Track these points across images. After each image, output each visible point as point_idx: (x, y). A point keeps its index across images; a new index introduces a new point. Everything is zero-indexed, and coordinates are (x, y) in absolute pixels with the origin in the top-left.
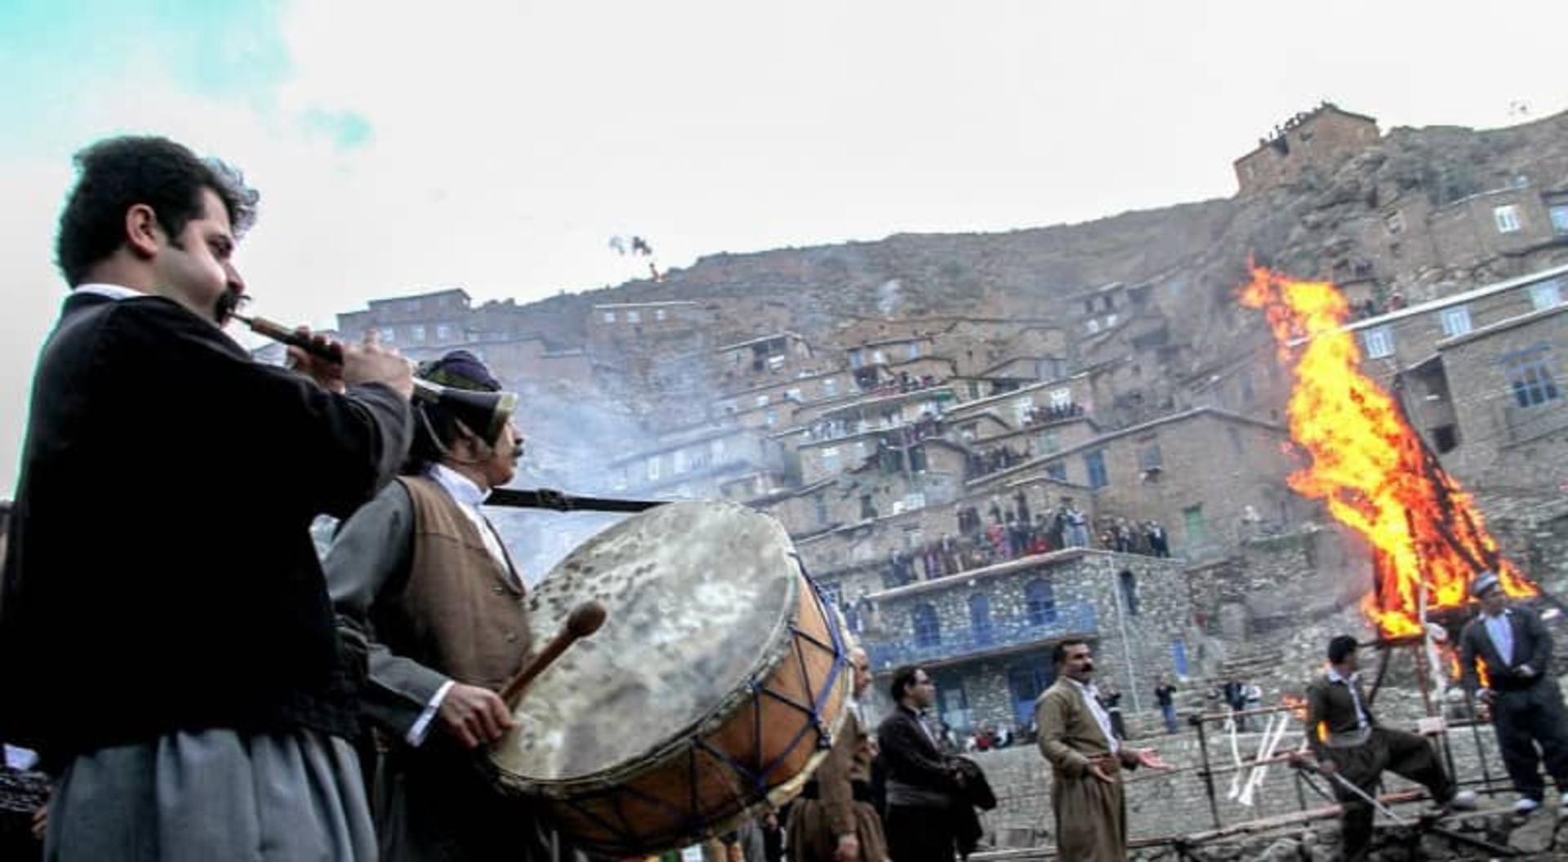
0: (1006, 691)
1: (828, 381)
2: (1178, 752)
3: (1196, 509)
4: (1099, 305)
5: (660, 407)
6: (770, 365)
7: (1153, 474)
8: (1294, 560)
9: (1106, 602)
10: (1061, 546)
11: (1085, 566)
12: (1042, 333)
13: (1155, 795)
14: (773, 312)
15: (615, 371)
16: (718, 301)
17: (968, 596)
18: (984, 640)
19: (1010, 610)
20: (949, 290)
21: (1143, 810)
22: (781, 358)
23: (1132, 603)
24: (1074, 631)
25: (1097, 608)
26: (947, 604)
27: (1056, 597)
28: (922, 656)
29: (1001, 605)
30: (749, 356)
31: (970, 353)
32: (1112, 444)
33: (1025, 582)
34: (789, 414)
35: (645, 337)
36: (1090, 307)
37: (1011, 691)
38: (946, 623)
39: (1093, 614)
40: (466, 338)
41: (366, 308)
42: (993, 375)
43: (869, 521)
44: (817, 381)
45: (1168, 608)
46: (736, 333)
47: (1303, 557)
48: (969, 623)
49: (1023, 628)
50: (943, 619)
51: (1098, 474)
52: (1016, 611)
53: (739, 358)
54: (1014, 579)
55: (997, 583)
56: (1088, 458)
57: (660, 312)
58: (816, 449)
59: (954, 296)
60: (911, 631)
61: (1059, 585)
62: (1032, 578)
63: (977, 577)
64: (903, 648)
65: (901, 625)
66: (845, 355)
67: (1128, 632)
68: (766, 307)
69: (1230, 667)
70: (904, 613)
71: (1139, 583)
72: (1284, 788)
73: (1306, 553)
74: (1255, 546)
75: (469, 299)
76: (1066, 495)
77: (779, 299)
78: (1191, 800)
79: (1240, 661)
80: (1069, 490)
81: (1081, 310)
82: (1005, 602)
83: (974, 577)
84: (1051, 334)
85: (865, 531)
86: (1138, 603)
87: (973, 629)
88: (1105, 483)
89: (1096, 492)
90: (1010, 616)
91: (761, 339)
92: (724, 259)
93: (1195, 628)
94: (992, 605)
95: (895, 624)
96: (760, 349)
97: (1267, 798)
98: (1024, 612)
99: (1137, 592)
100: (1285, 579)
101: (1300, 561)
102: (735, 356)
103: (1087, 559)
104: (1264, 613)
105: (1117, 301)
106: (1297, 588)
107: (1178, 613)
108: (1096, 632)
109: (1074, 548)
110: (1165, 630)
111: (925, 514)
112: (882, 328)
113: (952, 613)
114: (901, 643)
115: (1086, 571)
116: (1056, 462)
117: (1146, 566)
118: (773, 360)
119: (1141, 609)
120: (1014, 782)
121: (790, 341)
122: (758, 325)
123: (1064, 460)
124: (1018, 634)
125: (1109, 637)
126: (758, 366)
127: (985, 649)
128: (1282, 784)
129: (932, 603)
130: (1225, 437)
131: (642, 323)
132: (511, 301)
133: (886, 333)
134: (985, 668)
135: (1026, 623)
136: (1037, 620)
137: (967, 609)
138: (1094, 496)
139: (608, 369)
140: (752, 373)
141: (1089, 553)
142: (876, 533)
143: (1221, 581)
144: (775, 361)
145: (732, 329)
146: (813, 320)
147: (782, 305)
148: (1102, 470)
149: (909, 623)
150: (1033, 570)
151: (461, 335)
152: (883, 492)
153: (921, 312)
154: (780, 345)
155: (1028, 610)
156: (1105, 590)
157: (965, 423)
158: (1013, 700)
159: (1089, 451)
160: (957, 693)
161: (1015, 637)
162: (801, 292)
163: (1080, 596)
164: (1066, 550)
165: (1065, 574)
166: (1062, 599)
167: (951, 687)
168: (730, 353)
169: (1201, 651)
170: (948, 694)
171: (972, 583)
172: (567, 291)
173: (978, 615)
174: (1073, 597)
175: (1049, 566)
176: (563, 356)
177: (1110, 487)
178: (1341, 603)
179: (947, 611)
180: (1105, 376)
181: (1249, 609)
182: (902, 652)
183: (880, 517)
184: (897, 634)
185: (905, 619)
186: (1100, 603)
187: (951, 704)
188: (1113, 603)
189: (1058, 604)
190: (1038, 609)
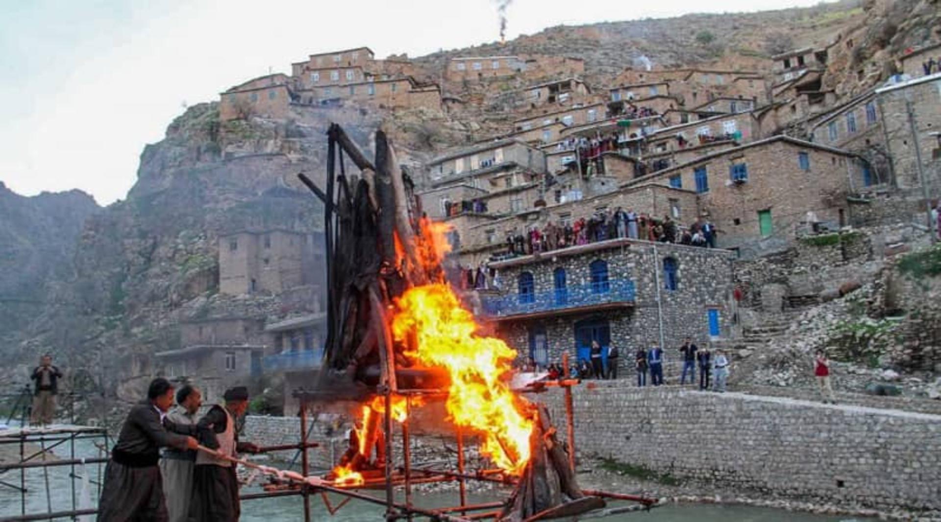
0: (572, 340)
1: (591, 111)
2: (657, 400)
3: (767, 211)
4: (794, 62)
5: (484, 125)
6: (559, 99)
7: (739, 184)
8: (832, 254)
9: (646, 280)
10: (617, 237)
11: (630, 252)
12: (751, 81)
13: (640, 430)
14: (571, 64)
15: (459, 102)
16: (535, 57)
17: (554, 269)
18: (562, 300)
19: (579, 281)
20: (703, 51)
21: (631, 439)
22: (566, 95)
23: (673, 282)
24: (619, 300)
25: (636, 284)
26: (540, 273)
27: (609, 274)
28: (522, 309)
29: (573, 277)
30: (546, 93)
31: (695, 94)
32: (713, 160)
33: (590, 262)
34: (558, 133)
35: (484, 80)
36: (787, 64)
37: (576, 339)
38: (539, 287)
39: (633, 288)
40: (366, 79)
41: (308, 59)
42: (701, 109)
43: (538, 209)
44: (584, 111)
45: (708, 285)
46: (543, 78)
47: (840, 252)
48: (553, 288)
49: (587, 295)
50: (537, 284)
51: (702, 184)
52: (583, 282)
53: (539, 94)
54: (583, 258)
55: (572, 260)
56: (696, 170)
57: (495, 63)
58: (558, 156)
59: (702, 56)
60: (517, 291)
61: (613, 264)
62: (595, 258)
63: (557, 255)
64: (510, 302)
65: (511, 286)
66: (609, 94)
67: (664, 301)
68: (567, 61)
69: (755, 332)
70: (513, 278)
71: (682, 267)
72: (723, 437)
73: (842, 249)
74: (807, 241)
75: (372, 53)
76: (673, 197)
77: (579, 56)
78: (662, 436)
79: (763, 329)
80: (677, 193)
81: (780, 66)
82: (576, 274)
83: (556, 255)
84: (756, 83)
85: (535, 216)
86: (679, 281)
87: (556, 292)
88: (707, 190)
89: (700, 195)
90: (579, 284)
91: (554, 82)
92: (560, 29)
93: (733, 302)
94: (568, 276)
95: (508, 285)
96: (554, 89)
97: (712, 443)
98: (588, 283)
99: (679, 273)
100: (817, 268)
101: (837, 254)
102: (537, 94)
103: (632, 247)
104: (799, 292)
105: (807, 59)
106: (825, 276)
107: (716, 290)
108: (634, 302)
109: (624, 238)
110: (703, 301)
111: (574, 206)
112: (641, 76)
113: (543, 280)
114: (510, 299)
115: (631, 255)
116: (675, 172)
117: (691, 254)
118: (561, 96)
119: (680, 286)
120: (557, 406)
121: (573, 83)
122: (561, 73)
123: (681, 171)
124: (583, 298)
125: (645, 305)
126: (552, 99)
127: (561, 308)
128: (724, 434)
129: (531, 272)
130: (795, 160)
131: (483, 70)
132: (405, 55)
133: (644, 79)
134: (560, 321)
135: (589, 290)
136: (596, 288)
137: (552, 278)
138: (698, 198)
139: (454, 101)
140: (547, 104)
141: (633, 243)
142: (541, 218)
143: (773, 266)
144: (563, 97)
145: (541, 75)
146: (601, 70)
147: (580, 60)
148: (705, 178)
149: (516, 285)
150: (597, 253)
151: (362, 77)
152: (567, 189)
153: (678, 66)
154: (566, 85)
155: (592, 282)
156: (646, 271)
157: (657, 142)
158: (576, 346)
159: (697, 166)
160: (542, 337)
161: (580, 301)
162: (595, 51)
163: (625, 274)
164: (620, 239)
165: (616, 257)
166: (612, 276)
167: (539, 333)
168: (533, 91)
169: (735, 319)
170: (539, 337)
171: (555, 259)
172: (444, 49)
173: (560, 282)
174: (621, 275)
175: (606, 250)
176: (423, 91)
177: (710, 191)
178: (843, 291)
179: (540, 278)
180: (772, 112)
181: (790, 289)
182: (510, 305)
183: (548, 206)
184: (508, 291)
185: (513, 283)
186: (640, 280)
187: (539, 345)
188: (654, 280)
189: (610, 279)
190: (598, 281)
